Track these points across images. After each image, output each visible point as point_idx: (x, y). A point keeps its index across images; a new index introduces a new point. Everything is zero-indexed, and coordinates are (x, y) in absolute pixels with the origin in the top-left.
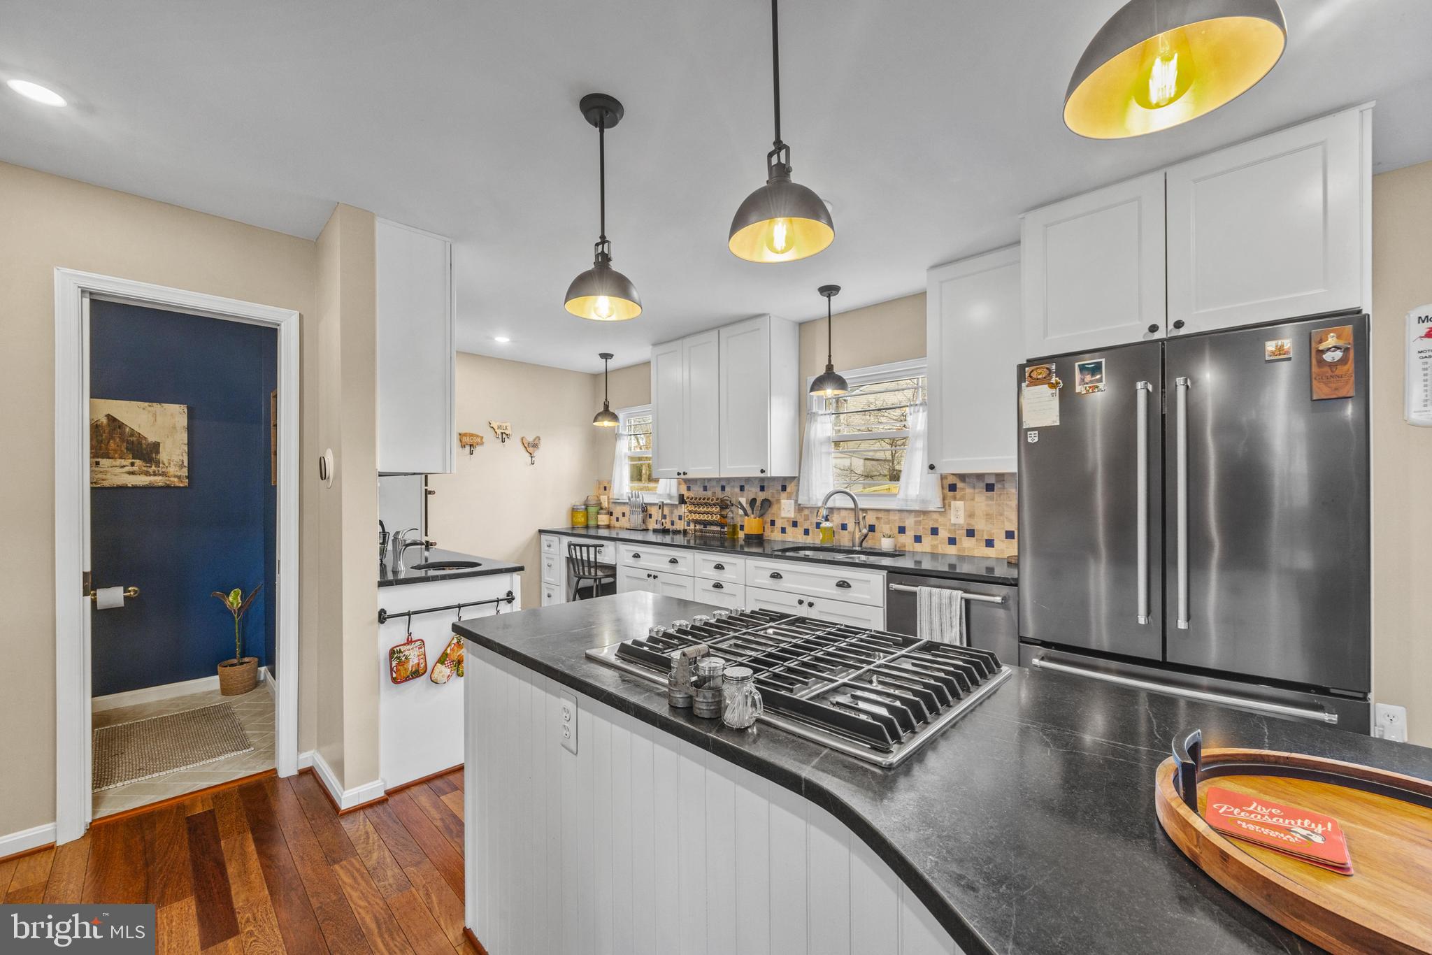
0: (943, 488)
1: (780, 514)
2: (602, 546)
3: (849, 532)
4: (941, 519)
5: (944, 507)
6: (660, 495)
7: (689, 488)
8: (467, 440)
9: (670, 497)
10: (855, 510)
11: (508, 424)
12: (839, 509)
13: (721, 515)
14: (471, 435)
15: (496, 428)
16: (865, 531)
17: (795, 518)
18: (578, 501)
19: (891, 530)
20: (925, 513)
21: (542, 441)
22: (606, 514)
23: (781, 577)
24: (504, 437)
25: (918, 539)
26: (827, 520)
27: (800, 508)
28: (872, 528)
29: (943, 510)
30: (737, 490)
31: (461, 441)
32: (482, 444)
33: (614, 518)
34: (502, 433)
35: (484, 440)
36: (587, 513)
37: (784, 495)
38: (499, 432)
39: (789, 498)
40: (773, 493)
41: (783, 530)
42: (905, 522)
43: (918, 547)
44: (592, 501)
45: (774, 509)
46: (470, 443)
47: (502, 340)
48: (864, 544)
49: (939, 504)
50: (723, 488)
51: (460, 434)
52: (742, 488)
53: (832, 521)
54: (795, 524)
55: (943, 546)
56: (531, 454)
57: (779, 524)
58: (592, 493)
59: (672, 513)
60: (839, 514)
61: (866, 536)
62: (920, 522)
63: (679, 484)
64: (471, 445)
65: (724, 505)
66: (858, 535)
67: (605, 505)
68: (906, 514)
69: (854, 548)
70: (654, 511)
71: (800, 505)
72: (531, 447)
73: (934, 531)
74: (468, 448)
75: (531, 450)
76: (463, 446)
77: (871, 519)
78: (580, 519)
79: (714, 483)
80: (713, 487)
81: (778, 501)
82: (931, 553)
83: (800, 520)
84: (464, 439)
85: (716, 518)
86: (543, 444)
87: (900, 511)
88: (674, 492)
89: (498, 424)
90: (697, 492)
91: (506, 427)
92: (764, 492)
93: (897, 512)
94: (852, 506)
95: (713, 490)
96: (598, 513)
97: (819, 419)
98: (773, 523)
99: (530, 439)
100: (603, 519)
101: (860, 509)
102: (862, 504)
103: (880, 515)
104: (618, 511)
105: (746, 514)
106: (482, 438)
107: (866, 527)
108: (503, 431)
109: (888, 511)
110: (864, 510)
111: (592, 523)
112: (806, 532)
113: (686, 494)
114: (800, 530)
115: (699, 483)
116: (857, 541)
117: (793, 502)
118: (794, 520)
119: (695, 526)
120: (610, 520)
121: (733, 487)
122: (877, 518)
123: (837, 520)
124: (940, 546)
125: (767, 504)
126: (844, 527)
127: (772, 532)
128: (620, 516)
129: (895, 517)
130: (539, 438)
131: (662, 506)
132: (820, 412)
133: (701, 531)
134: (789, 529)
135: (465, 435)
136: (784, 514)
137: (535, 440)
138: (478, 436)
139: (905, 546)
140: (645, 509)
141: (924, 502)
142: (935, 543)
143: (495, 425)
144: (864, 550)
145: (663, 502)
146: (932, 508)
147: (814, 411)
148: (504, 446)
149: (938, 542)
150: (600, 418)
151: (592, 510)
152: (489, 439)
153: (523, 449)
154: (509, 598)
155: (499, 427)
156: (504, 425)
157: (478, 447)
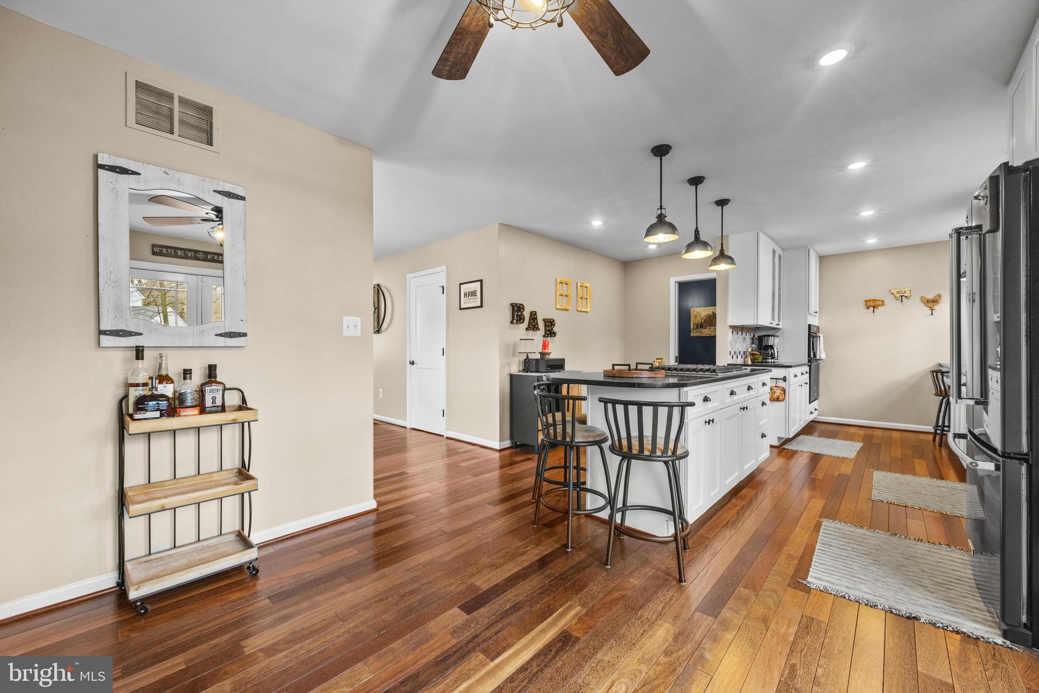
8: (871, 303)
11: (907, 290)
14: (874, 300)
24: (902, 298)
32: (883, 305)
34: (902, 296)
38: (898, 295)
47: (872, 241)
51: (865, 301)
56: (930, 307)
64: (874, 307)
72: (933, 303)
74: (872, 309)
75: (930, 305)
76: (868, 308)
89: (897, 290)
91: (905, 292)
99: (931, 296)
106: (883, 301)
108: (902, 295)
130: (940, 296)
135: (869, 301)
137: (935, 297)
138: (879, 300)
143: (894, 292)
148: (904, 304)
152: (889, 301)
153: (923, 305)
154: (784, 379)
155: (898, 293)
156: (903, 290)
157: (879, 307)
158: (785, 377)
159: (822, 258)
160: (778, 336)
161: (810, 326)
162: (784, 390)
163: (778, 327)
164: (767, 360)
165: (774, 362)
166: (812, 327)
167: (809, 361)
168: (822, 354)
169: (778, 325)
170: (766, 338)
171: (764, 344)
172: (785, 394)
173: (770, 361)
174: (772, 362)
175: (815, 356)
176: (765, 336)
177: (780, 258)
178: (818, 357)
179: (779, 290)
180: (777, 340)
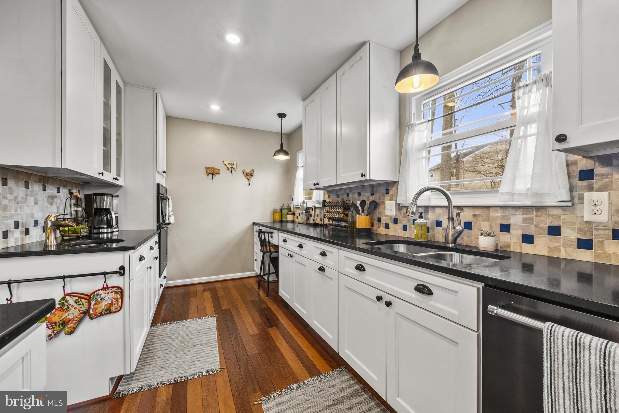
0: (569, 177)
1: (384, 213)
2: (272, 233)
3: (443, 229)
4: (565, 216)
5: (572, 200)
6: (314, 202)
7: (329, 197)
8: (210, 171)
9: (319, 202)
10: (449, 207)
11: (235, 163)
12: (434, 207)
13: (344, 214)
14: (212, 168)
15: (227, 164)
16: (459, 228)
17: (396, 216)
18: (278, 207)
19: (491, 227)
20: (538, 208)
21: (255, 172)
22: (291, 214)
23: (364, 270)
24: (232, 169)
25: (528, 239)
26: (421, 217)
27: (399, 207)
28: (468, 226)
29: (570, 204)
30: (356, 195)
31: (207, 172)
32: (219, 173)
33: (296, 217)
34: (231, 167)
35: (220, 171)
36: (282, 213)
37: (387, 197)
38: (229, 166)
39: (391, 199)
40: (379, 197)
41: (387, 226)
42: (510, 219)
43: (528, 249)
44: (286, 206)
45: (380, 209)
46: (212, 172)
47: (215, 108)
48: (459, 241)
49: (566, 196)
50: (348, 195)
51: (206, 168)
52: (359, 194)
53: (427, 218)
54: (396, 221)
55: (568, 249)
56: (248, 179)
57: (384, 221)
58: (286, 203)
59: (321, 213)
60: (433, 212)
61: (460, 233)
62: (531, 219)
63: (325, 194)
64: (212, 174)
65: (346, 207)
66: (451, 232)
67: (292, 209)
68: (512, 211)
69: (447, 245)
70: (312, 212)
71: (399, 204)
72: (249, 175)
73: (554, 231)
74: (211, 176)
75: (248, 177)
76: (208, 175)
77: (467, 216)
78: (278, 217)
79: (342, 192)
80: (342, 194)
81: (383, 203)
82: (549, 257)
83: (400, 217)
84: (208, 170)
85: (341, 216)
86: (256, 174)
87: (502, 207)
88: (322, 199)
89: (228, 162)
90: (334, 198)
91: (233, 164)
92: (374, 196)
93: (499, 209)
94: (446, 203)
95: (342, 197)
96: (288, 214)
97: (417, 128)
98: (379, 220)
99: (248, 171)
100: (290, 217)
101: (455, 207)
102: (456, 201)
103: (478, 212)
104: (298, 212)
105: (358, 213)
106: (219, 170)
107: (460, 224)
108: (231, 166)
109: (488, 207)
110: (458, 207)
111: (284, 219)
112: (405, 228)
113: (327, 200)
114: (399, 226)
115: (334, 193)
116: (450, 238)
117: (394, 202)
118: (395, 218)
119: (332, 222)
120: (294, 218)
121: (353, 193)
122: (474, 215)
123: (432, 217)
124: (563, 250)
125: (375, 205)
126: (439, 224)
127: (379, 227)
128: (298, 215)
129: (499, 213)
130: (253, 171)
131: (314, 208)
132: (418, 122)
133: (335, 225)
134: (391, 225)
135: (209, 168)
136: (387, 213)
137: (251, 171)
138: (216, 169)
139: (509, 246)
140: (307, 210)
141: (537, 195)
142: (556, 245)
143: (226, 163)
144: (458, 247)
145: (315, 206)
146: (550, 202)
147: (412, 122)
148: (232, 175)
149: (560, 244)
150: (277, 153)
151: (284, 212)
152: (223, 170)
153: (244, 176)
154: (121, 271)
155: (229, 164)
156: (232, 163)
157: (216, 175)
158: (122, 268)
159: (169, 119)
160: (117, 196)
161: (158, 185)
162: (120, 291)
163: (116, 182)
164: (101, 231)
165: (112, 232)
166: (161, 187)
167: (159, 227)
168: (171, 218)
169: (116, 179)
170: (98, 197)
171: (94, 206)
172: (122, 297)
173: (105, 231)
174: (107, 233)
175: (164, 220)
176: (96, 195)
177: (119, 92)
178: (167, 222)
179: (119, 134)
180: (115, 201)
